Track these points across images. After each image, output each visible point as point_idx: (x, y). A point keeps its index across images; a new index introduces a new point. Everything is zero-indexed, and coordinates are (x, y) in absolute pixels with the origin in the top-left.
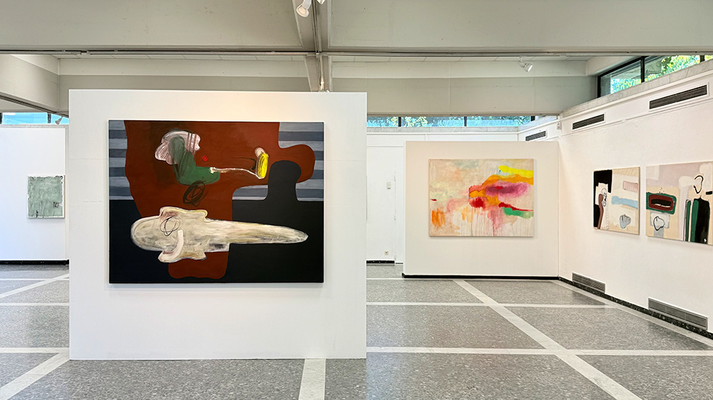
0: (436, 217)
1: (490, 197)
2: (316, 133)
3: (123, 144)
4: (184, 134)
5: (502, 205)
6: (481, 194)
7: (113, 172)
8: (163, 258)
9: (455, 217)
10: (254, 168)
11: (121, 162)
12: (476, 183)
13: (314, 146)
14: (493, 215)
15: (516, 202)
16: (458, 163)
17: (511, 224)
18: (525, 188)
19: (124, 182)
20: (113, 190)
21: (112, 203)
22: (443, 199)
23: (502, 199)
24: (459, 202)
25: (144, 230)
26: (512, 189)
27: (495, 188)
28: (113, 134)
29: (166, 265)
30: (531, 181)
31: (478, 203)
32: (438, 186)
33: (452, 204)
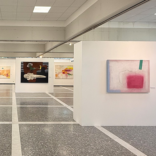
0: (56, 75)
1: (66, 72)
2: (48, 63)
3: (23, 65)
4: (30, 63)
5: (68, 73)
6: (64, 71)
7: (22, 68)
8: (28, 79)
9: (60, 75)
10: (40, 68)
11: (23, 67)
12: (63, 69)
13: (47, 65)
14: (66, 75)
15: (70, 73)
16: (60, 66)
17: (69, 77)
18: (72, 70)
19: (23, 70)
20: (21, 71)
21: (21, 72)
22: (58, 72)
23: (68, 72)
24: (60, 73)
25: (25, 76)
26: (69, 71)
27: (66, 70)
28: (21, 64)
29: (28, 80)
30: (73, 69)
31: (64, 73)
32: (57, 70)
33: (59, 73)
